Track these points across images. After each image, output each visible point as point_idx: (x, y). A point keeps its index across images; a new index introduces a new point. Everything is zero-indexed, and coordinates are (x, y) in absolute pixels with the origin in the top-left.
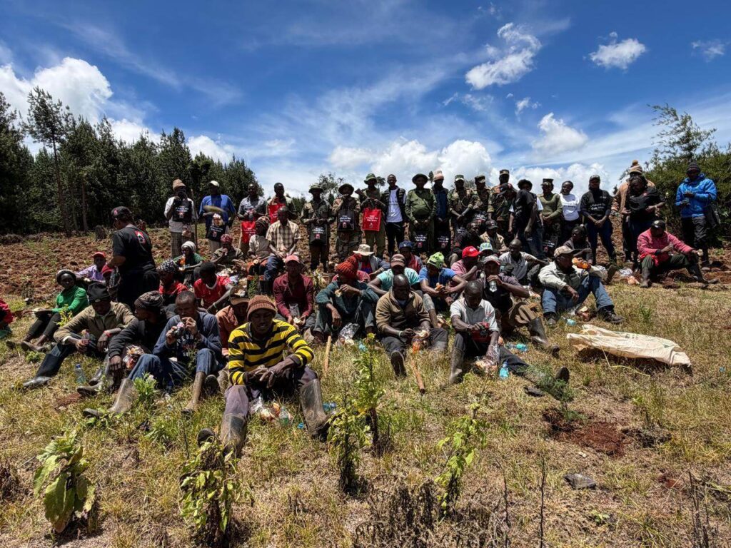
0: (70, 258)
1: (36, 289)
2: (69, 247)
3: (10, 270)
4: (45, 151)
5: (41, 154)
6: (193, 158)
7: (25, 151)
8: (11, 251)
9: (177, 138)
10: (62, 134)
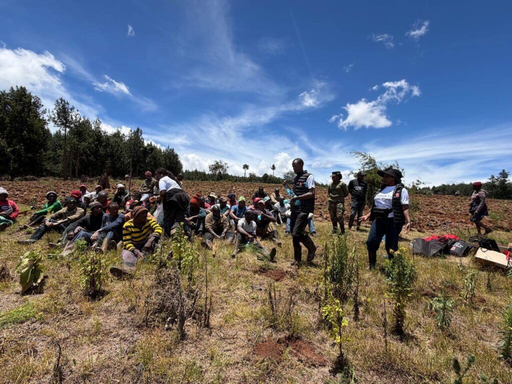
0: (62, 190)
1: (38, 203)
2: (63, 185)
3: (25, 193)
4: (60, 132)
5: (57, 133)
6: (146, 145)
7: (48, 131)
8: (29, 184)
9: (137, 133)
10: (72, 124)
